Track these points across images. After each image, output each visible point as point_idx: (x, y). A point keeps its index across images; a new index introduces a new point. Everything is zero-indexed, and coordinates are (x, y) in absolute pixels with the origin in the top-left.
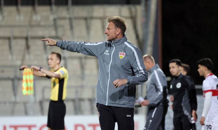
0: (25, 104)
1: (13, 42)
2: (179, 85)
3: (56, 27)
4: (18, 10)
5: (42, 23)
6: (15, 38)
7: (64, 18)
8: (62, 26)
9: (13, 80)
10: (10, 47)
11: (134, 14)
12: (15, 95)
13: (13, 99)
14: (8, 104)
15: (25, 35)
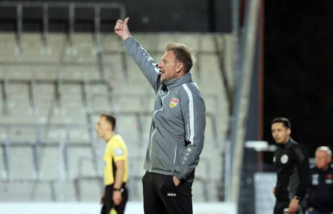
0: (52, 183)
1: (36, 88)
2: (285, 159)
3: (101, 66)
4: (44, 40)
5: (81, 60)
6: (39, 82)
7: (113, 53)
8: (110, 65)
9: (34, 146)
10: (31, 96)
11: (220, 48)
12: (37, 169)
13: (34, 176)
14: (26, 184)
15: (53, 77)
